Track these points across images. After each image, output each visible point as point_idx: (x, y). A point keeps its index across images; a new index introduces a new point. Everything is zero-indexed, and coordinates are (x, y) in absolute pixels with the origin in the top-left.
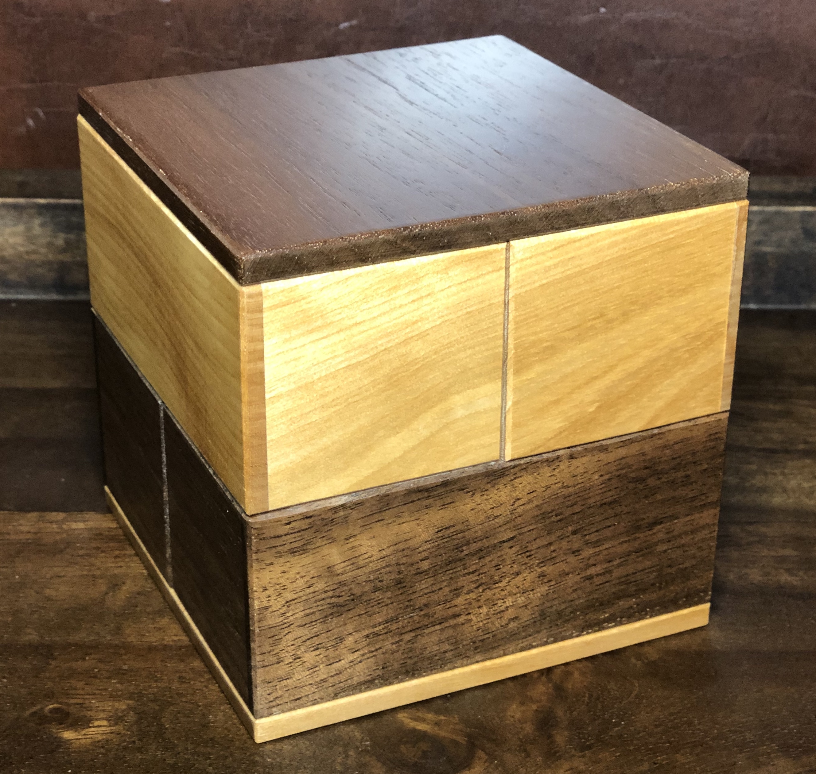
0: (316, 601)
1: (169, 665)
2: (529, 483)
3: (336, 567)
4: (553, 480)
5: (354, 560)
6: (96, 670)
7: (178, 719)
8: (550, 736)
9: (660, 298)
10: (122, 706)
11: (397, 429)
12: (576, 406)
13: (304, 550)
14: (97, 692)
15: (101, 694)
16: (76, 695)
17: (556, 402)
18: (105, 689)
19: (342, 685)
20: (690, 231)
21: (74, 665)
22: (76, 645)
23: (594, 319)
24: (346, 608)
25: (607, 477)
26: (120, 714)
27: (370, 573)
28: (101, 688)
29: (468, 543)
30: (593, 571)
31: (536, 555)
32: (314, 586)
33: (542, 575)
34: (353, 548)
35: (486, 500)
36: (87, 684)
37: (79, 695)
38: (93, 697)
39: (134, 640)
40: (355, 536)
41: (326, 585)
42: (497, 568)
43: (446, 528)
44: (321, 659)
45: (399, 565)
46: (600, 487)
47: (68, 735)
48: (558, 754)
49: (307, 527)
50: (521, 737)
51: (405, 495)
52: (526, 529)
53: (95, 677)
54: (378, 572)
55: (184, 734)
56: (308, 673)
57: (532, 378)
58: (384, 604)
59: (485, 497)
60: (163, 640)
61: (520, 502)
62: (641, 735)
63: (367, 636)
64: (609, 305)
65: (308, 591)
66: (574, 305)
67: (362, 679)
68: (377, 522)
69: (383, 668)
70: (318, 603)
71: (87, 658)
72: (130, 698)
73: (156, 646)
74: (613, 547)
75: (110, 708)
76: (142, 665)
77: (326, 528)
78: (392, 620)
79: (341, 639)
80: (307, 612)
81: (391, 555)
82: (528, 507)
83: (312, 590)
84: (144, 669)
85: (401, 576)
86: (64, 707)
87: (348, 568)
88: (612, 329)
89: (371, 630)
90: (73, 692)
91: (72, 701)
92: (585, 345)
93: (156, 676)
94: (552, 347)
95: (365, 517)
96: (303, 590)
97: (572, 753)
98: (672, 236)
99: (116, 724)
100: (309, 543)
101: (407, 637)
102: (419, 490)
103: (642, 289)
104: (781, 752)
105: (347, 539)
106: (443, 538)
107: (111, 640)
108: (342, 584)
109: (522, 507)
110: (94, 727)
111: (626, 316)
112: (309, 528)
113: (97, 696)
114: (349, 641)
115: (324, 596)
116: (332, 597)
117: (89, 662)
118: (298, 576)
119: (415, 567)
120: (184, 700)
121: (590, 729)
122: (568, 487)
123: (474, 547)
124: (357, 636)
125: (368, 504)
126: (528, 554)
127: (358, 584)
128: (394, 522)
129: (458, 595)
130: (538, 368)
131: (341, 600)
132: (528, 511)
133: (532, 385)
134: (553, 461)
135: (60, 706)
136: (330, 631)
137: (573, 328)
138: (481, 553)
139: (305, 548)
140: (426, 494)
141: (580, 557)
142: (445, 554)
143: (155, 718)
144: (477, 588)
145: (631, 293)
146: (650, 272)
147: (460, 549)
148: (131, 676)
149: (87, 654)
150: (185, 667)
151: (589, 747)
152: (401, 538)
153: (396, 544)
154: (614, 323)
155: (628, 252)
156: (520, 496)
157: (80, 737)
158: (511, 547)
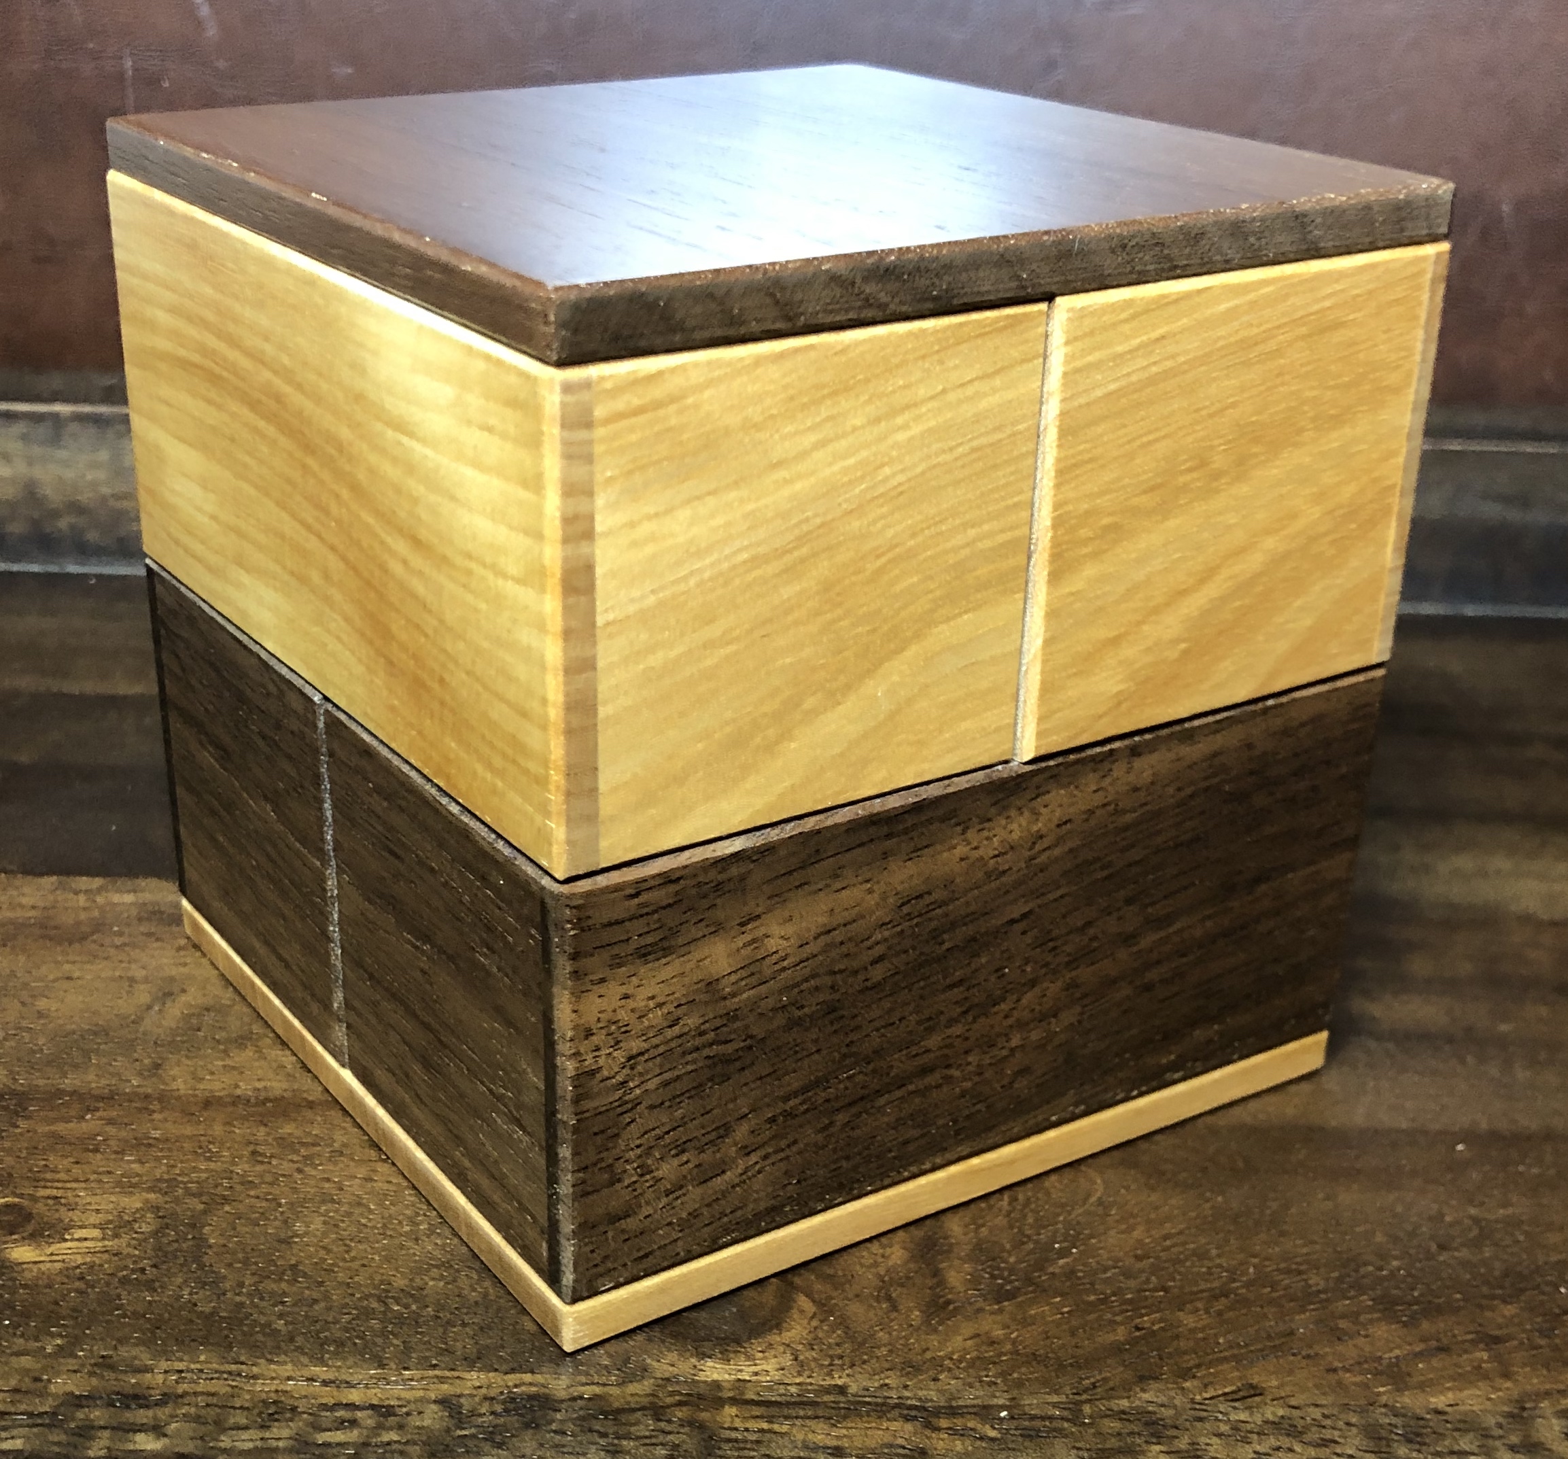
0: (684, 1053)
1: (237, 1131)
2: (1061, 806)
3: (724, 981)
4: (1098, 799)
5: (752, 969)
6: (100, 1138)
7: (234, 1229)
8: (936, 1273)
9: (1300, 431)
10: (133, 1202)
11: (839, 696)
12: (1148, 650)
13: (664, 949)
14: (92, 1177)
15: (100, 1181)
16: (53, 1181)
17: (1115, 641)
18: (109, 1173)
19: (725, 1219)
20: (1358, 296)
21: (60, 1128)
22: (73, 1093)
23: (1190, 470)
24: (738, 1065)
25: (1189, 791)
26: (126, 1218)
27: (780, 992)
28: (101, 1169)
29: (953, 925)
30: (1153, 975)
31: (1064, 948)
32: (682, 1023)
33: (1073, 985)
34: (754, 941)
35: (987, 838)
36: (77, 1163)
37: (58, 1181)
38: (83, 1185)
39: (182, 1087)
40: (758, 917)
41: (701, 1021)
42: (1000, 973)
43: (917, 898)
44: (690, 1171)
45: (835, 973)
46: (1177, 810)
47: (22, 1253)
48: (951, 1307)
49: (671, 901)
50: (882, 1273)
51: (847, 831)
52: (1051, 897)
53: (96, 1150)
54: (796, 990)
55: (240, 1256)
56: (664, 1201)
57: (1078, 592)
58: (805, 1053)
59: (986, 833)
60: (237, 1086)
61: (1046, 843)
62: (1109, 1274)
63: (772, 1120)
64: (1216, 442)
65: (670, 1033)
66: (1156, 440)
67: (762, 1206)
68: (797, 887)
69: (799, 1182)
70: (689, 1058)
71: (89, 1116)
72: (151, 1190)
73: (221, 1098)
74: (1189, 927)
75: (111, 1206)
76: (189, 1130)
77: (705, 903)
78: (817, 1083)
79: (725, 1130)
80: (667, 1076)
81: (820, 953)
82: (1057, 852)
83: (677, 1030)
84: (190, 1138)
85: (837, 996)
86: (25, 1203)
87: (744, 983)
88: (1217, 491)
89: (781, 1107)
90: (49, 1176)
91: (42, 1192)
92: (1172, 523)
93: (210, 1151)
94: (1115, 528)
95: (777, 877)
96: (660, 1032)
97: (978, 1305)
98: (1327, 304)
99: (116, 1236)
100: (674, 932)
101: (841, 1118)
102: (874, 820)
103: (1272, 411)
104: (1379, 1311)
105: (742, 925)
106: (909, 916)
107: (138, 1086)
108: (732, 1016)
109: (1047, 853)
110: (72, 1240)
111: (1241, 467)
112: (675, 902)
113: (93, 1185)
114: (741, 1132)
115: (698, 1041)
116: (711, 1045)
117: (91, 1123)
118: (652, 1004)
119: (861, 977)
120: (252, 1193)
121: (1012, 1260)
122: (1124, 812)
123: (962, 933)
124: (753, 1121)
125: (783, 852)
126: (1051, 944)
127: (760, 1014)
128: (827, 886)
129: (930, 1030)
130: (1090, 571)
131: (729, 1049)
132: (1057, 860)
133: (1078, 605)
134: (1102, 761)
135: (17, 1200)
136: (708, 1113)
137: (1152, 489)
138: (973, 946)
139: (666, 944)
140: (885, 830)
141: (1135, 949)
142: (914, 948)
143: (193, 1226)
144: (965, 1013)
145: (1254, 419)
146: (1287, 378)
147: (940, 940)
148: (162, 1150)
149: (88, 1110)
150: (268, 1134)
151: (1011, 1296)
152: (839, 919)
153: (829, 931)
154: (1223, 481)
155: (1255, 331)
156: (1044, 830)
157: (42, 1259)
158: (1024, 933)
